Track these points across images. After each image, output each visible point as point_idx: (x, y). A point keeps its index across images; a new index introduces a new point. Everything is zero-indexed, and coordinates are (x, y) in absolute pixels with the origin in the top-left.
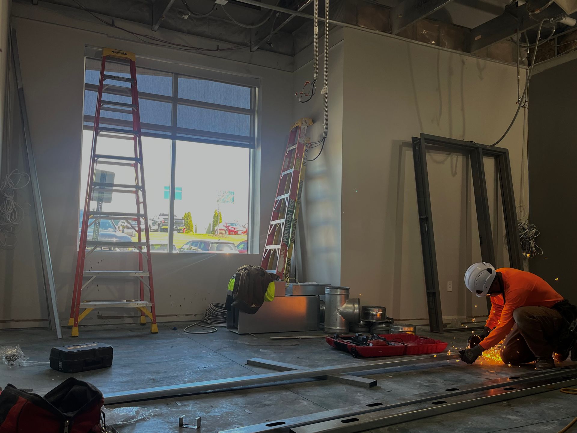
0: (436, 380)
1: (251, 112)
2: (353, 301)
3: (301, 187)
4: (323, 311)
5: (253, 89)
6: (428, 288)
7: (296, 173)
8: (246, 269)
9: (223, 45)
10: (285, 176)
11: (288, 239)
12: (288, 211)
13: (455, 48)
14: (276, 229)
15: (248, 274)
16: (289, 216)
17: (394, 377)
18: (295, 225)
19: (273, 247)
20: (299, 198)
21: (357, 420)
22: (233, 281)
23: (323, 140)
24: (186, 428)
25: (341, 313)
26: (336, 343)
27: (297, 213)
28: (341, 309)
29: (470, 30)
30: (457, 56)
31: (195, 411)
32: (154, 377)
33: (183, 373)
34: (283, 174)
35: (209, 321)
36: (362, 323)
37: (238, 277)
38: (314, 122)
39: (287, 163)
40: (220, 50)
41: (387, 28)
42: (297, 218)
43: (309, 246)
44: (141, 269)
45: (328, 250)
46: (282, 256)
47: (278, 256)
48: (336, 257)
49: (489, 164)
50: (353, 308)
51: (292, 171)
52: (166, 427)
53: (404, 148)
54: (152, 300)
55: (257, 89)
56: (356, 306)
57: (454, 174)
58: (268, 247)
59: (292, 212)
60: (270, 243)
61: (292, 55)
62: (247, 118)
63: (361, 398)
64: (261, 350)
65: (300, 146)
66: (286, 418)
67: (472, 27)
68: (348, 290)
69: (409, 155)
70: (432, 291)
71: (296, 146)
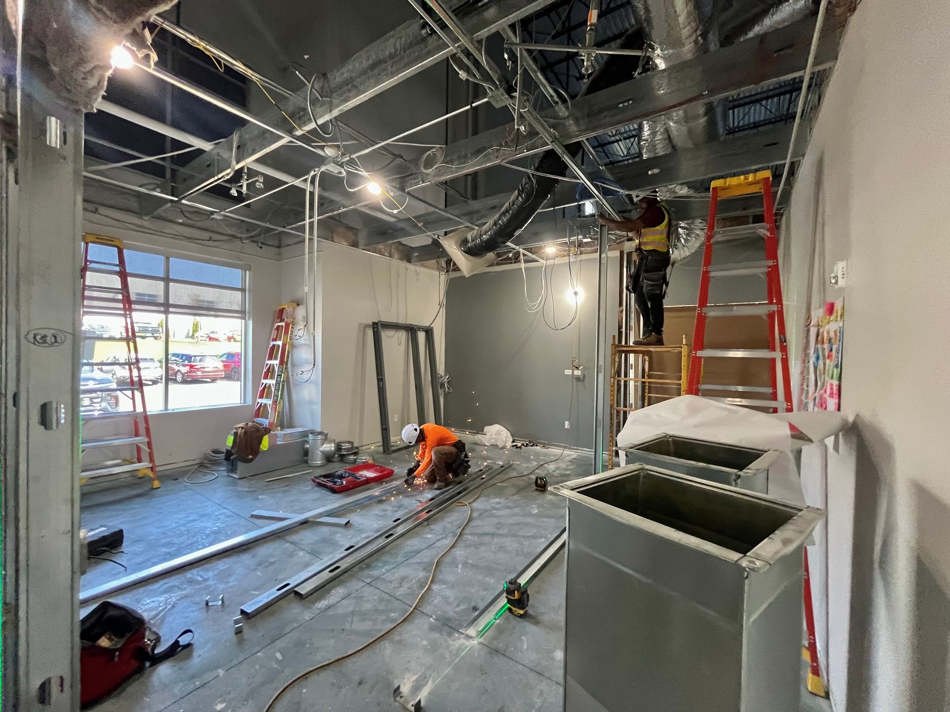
0: (387, 508)
1: (243, 290)
2: (330, 442)
3: (288, 355)
4: (307, 449)
5: (244, 272)
6: (382, 424)
7: (284, 345)
8: (242, 428)
9: (215, 236)
10: (274, 346)
11: (278, 397)
12: (278, 375)
13: (402, 259)
14: (267, 388)
15: (245, 433)
16: (279, 379)
17: (361, 510)
18: (283, 385)
19: (264, 401)
20: (287, 365)
21: (338, 567)
22: (231, 439)
23: (306, 319)
24: (212, 606)
25: (321, 452)
26: (318, 483)
27: (286, 376)
28: (322, 449)
29: (411, 247)
30: (404, 264)
31: (215, 584)
32: (169, 550)
33: (195, 539)
34: (272, 343)
35: (209, 465)
36: (336, 456)
37: (236, 434)
38: (298, 305)
39: (276, 334)
40: (214, 241)
41: (355, 245)
42: (285, 380)
43: (294, 397)
44: (137, 435)
45: (311, 402)
46: (273, 410)
47: (270, 411)
48: (318, 408)
49: (421, 336)
50: (330, 447)
51: (280, 343)
52: (194, 609)
53: (367, 329)
54: (152, 460)
55: (248, 272)
56: (333, 445)
57: (400, 344)
58: (260, 400)
59: (281, 376)
60: (261, 397)
61: (279, 247)
62: (239, 294)
63: (340, 539)
64: (260, 497)
65: (287, 325)
66: (290, 578)
67: (413, 246)
68: (326, 435)
69: (370, 333)
70: (384, 427)
71: (283, 324)
